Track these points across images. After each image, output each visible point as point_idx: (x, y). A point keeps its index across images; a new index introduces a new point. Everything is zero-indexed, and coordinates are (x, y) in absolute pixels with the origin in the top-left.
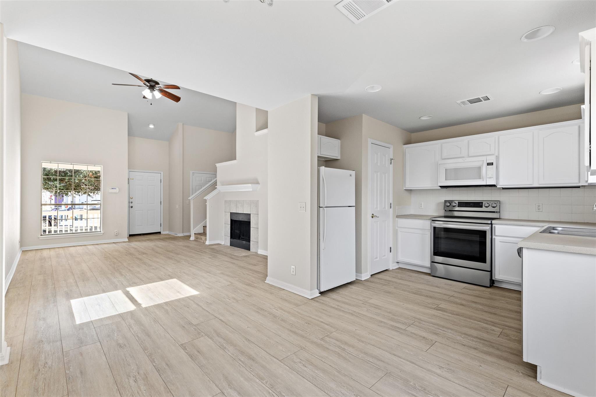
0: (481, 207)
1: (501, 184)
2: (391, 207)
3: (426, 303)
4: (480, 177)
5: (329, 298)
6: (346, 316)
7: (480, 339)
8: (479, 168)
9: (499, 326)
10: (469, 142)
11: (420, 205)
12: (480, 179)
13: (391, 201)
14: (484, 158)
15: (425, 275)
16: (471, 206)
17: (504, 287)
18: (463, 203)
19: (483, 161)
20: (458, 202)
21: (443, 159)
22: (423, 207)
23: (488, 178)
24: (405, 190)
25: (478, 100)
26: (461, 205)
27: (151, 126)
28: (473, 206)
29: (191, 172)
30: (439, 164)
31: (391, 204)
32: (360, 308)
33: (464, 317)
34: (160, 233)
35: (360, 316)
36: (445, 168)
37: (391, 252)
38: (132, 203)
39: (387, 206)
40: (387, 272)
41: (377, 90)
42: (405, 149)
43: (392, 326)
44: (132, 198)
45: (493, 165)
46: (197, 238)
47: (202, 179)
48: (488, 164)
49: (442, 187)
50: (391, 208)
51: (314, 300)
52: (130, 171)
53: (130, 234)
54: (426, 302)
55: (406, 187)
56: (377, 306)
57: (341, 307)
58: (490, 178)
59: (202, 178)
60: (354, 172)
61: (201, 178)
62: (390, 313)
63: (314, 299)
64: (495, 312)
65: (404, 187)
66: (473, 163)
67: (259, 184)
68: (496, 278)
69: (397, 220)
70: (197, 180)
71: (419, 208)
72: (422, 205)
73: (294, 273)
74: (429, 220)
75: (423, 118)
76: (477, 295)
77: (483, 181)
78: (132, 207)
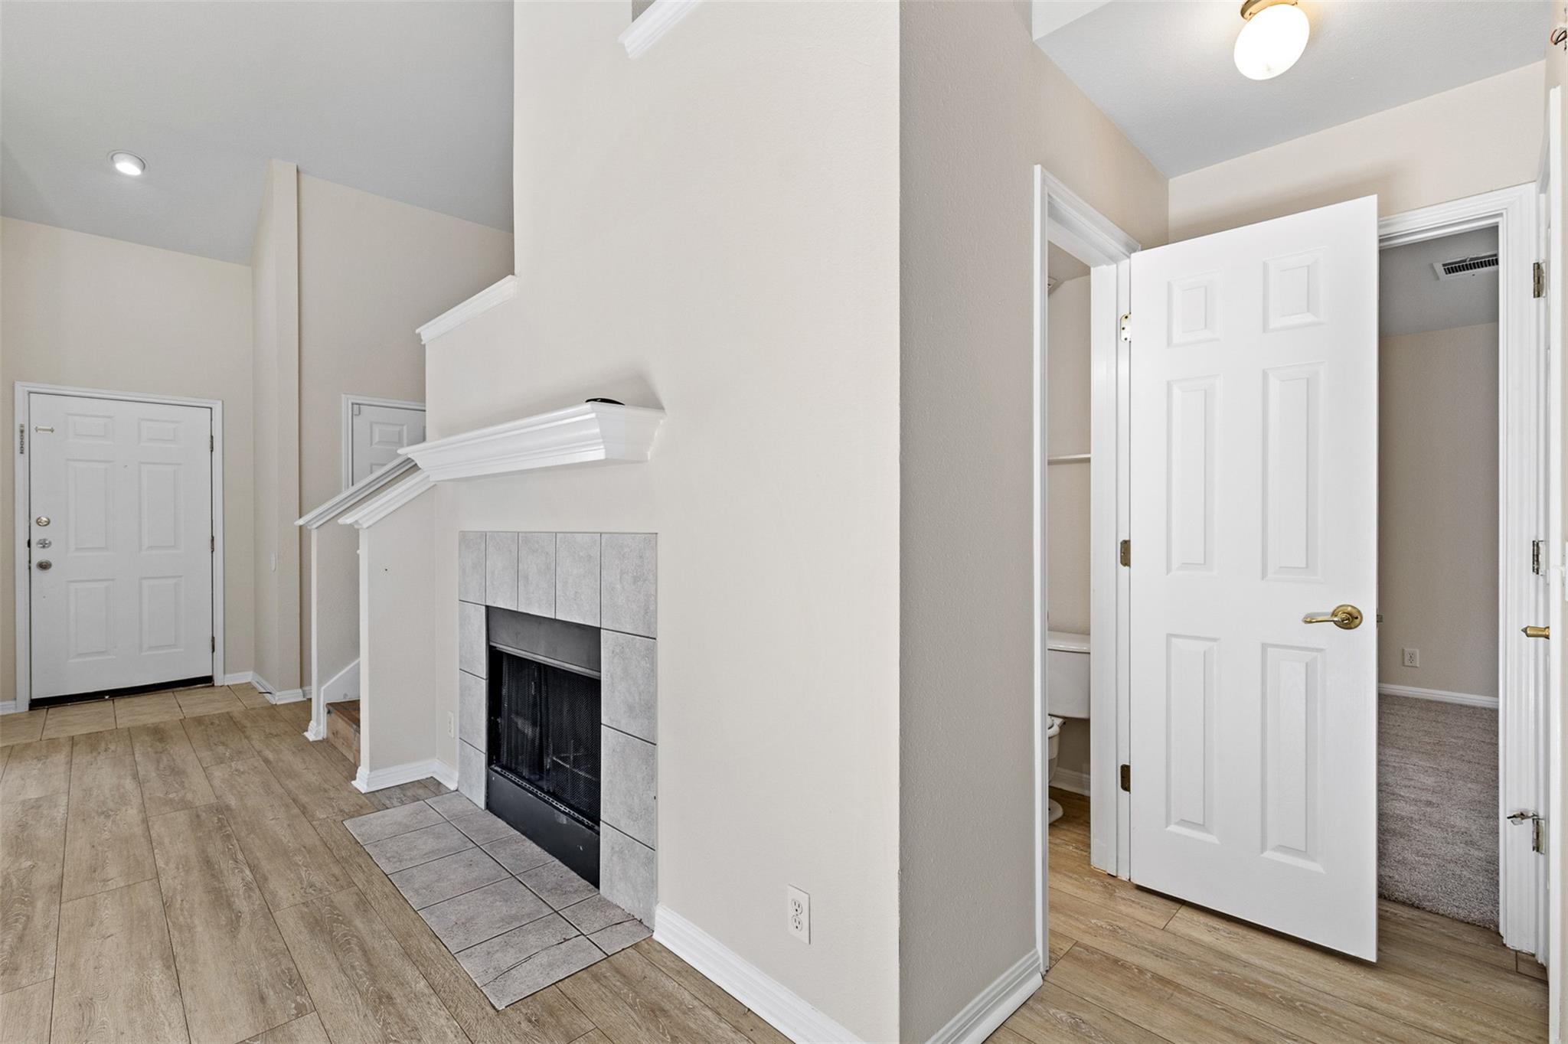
27: (127, 168)
29: (346, 402)
34: (208, 680)
38: (44, 544)
44: (48, 523)
46: (333, 734)
47: (400, 433)
52: (30, 392)
53: (34, 697)
59: (405, 428)
61: (398, 429)
67: (658, 406)
70: (376, 439)
78: (44, 566)
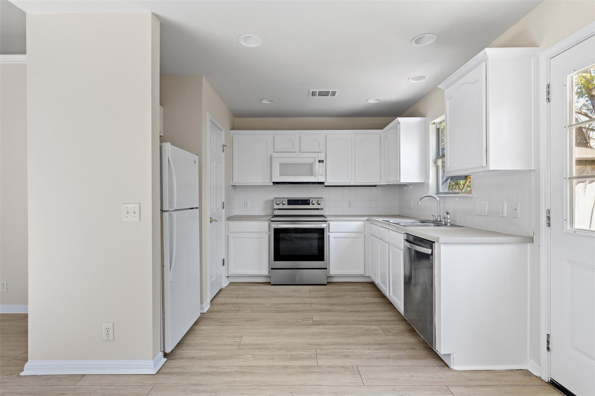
0: (309, 204)
1: (328, 182)
2: (223, 207)
3: (300, 321)
4: (312, 174)
5: (183, 360)
6: (237, 379)
7: (380, 344)
8: (311, 165)
9: (374, 323)
10: (300, 136)
11: (246, 204)
12: (312, 176)
13: (224, 200)
14: (315, 155)
15: (264, 285)
16: (299, 203)
17: (335, 281)
18: (292, 201)
19: (315, 157)
20: (288, 200)
21: (275, 152)
22: (248, 206)
23: (319, 175)
24: (232, 185)
25: (326, 94)
26: (290, 203)
28: (301, 203)
30: (274, 157)
31: (223, 204)
32: (241, 357)
33: (345, 325)
35: (254, 371)
36: (279, 162)
37: (224, 265)
39: (220, 206)
40: (222, 292)
41: (254, 46)
42: (232, 136)
43: (302, 367)
45: (323, 162)
48: (320, 161)
49: (274, 183)
50: (223, 209)
51: (163, 373)
54: (299, 319)
55: (234, 182)
56: (258, 345)
57: (216, 367)
58: (321, 175)
60: (197, 156)
62: (280, 349)
63: (161, 371)
64: (355, 309)
65: (231, 182)
66: (307, 159)
68: (330, 274)
69: (228, 223)
71: (245, 207)
72: (248, 204)
73: (111, 337)
74: (267, 221)
75: (264, 102)
76: (327, 295)
77: (315, 178)
